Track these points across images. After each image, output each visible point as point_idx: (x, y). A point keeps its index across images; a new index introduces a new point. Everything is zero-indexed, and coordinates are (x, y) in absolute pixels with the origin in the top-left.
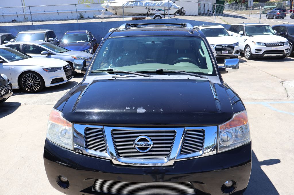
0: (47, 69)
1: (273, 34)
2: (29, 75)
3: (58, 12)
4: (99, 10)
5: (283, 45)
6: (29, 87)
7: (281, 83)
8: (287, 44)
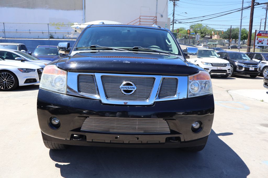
0: (22, 69)
1: (218, 57)
2: (4, 74)
3: (30, 31)
4: (69, 32)
5: (226, 66)
6: (3, 85)
7: (226, 92)
8: (229, 65)
